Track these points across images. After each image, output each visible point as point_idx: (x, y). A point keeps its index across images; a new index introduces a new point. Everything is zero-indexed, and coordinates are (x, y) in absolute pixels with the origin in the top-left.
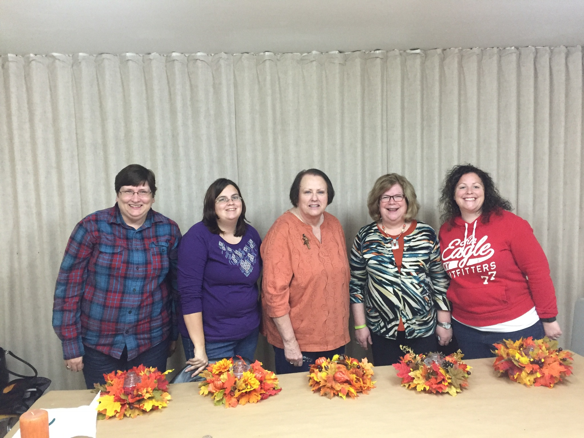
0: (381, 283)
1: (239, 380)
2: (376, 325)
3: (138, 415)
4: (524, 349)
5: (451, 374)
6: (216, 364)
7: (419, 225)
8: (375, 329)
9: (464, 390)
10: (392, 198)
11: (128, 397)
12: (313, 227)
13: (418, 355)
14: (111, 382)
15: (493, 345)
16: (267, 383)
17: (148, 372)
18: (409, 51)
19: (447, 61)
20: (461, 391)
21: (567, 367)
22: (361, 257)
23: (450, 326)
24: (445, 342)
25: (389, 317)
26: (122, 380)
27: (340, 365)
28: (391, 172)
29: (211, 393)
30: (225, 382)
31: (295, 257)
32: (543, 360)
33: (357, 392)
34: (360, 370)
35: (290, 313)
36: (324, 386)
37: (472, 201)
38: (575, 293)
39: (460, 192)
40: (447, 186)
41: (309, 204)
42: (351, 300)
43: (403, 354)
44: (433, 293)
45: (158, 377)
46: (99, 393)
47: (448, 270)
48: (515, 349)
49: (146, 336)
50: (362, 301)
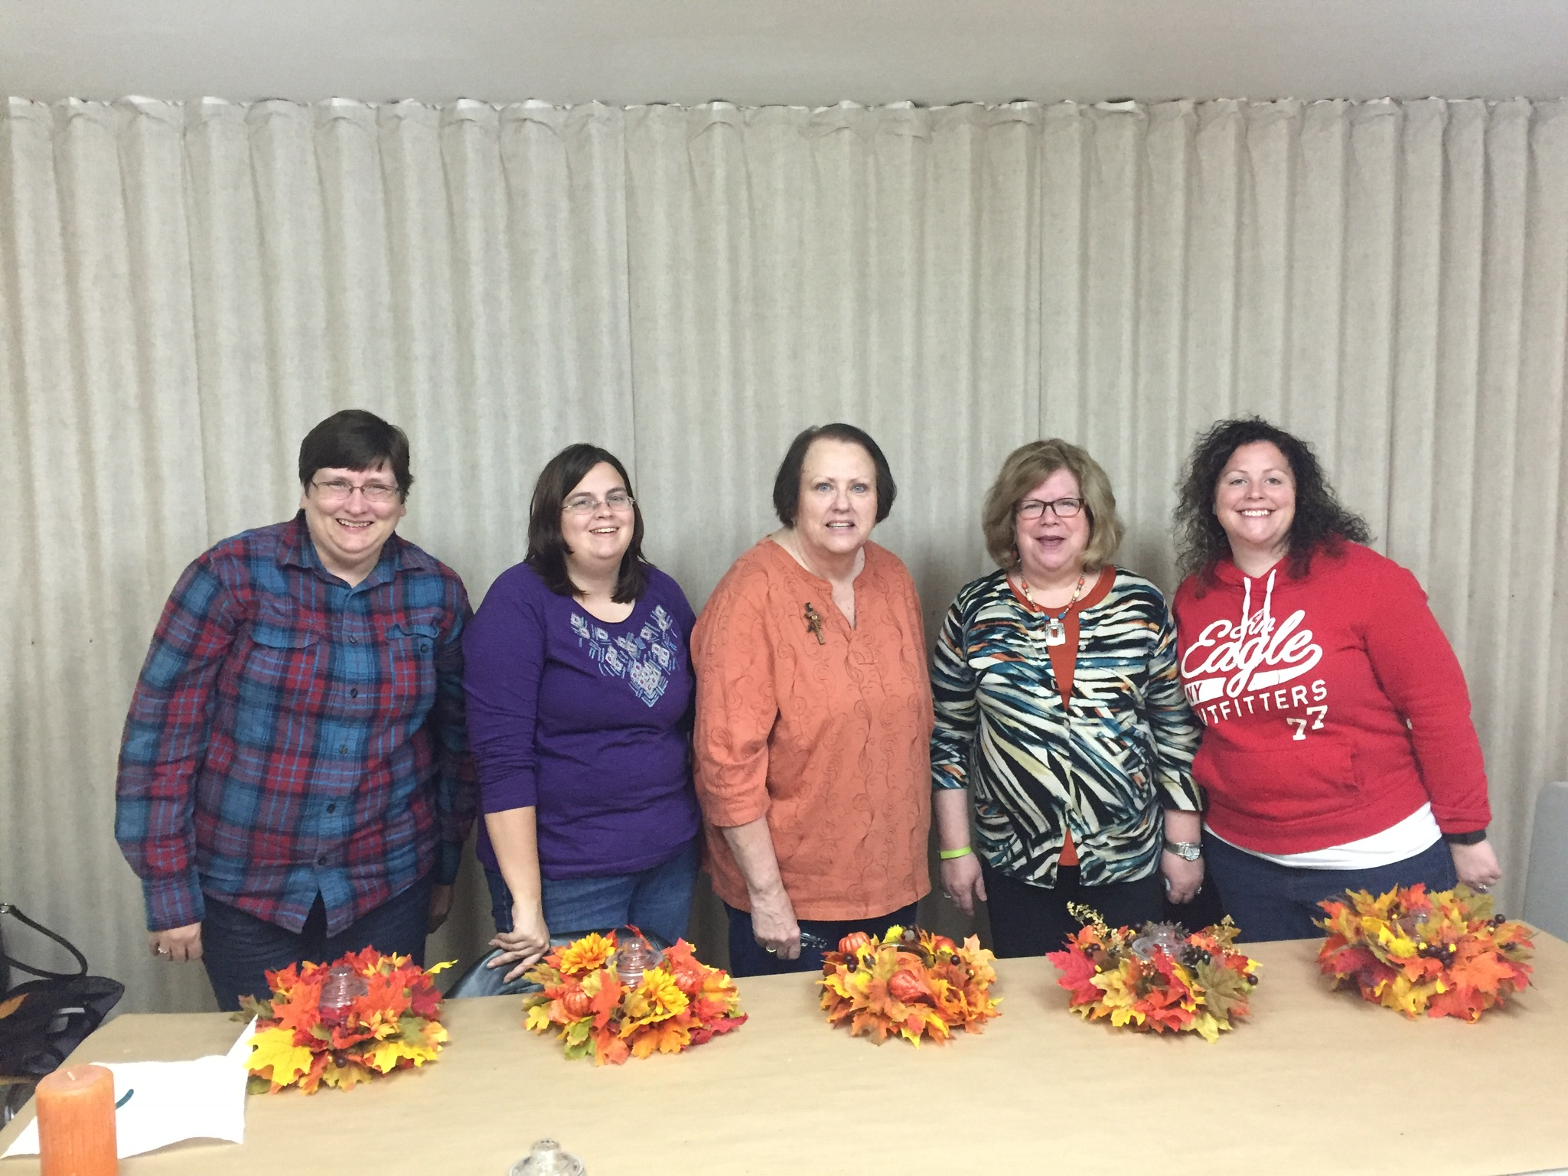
0: (1015, 737)
1: (633, 990)
2: (1001, 847)
3: (359, 1081)
4: (1403, 918)
5: (1203, 982)
6: (569, 947)
7: (1120, 580)
8: (998, 859)
9: (1237, 1023)
10: (1049, 508)
11: (331, 1035)
12: (834, 582)
13: (1116, 930)
14: (285, 993)
15: (1320, 904)
16: (707, 1000)
17: (388, 967)
18: (1104, 106)
19: (1205, 135)
20: (1231, 1028)
21: (1516, 966)
22: (963, 665)
23: (1196, 853)
24: (1184, 894)
25: (1035, 828)
26: (315, 989)
27: (905, 955)
28: (1051, 433)
29: (555, 1026)
30: (595, 997)
31: (784, 664)
32: (1452, 948)
33: (951, 1028)
34: (960, 968)
35: (768, 816)
36: (863, 1010)
37: (1262, 516)
38: (1539, 766)
39: (1229, 494)
40: (1195, 476)
41: (826, 521)
42: (934, 781)
43: (1076, 927)
44: (1157, 764)
45: (415, 982)
46: (253, 1023)
47: (1198, 702)
48: (1378, 917)
49: (374, 868)
50: (963, 784)
